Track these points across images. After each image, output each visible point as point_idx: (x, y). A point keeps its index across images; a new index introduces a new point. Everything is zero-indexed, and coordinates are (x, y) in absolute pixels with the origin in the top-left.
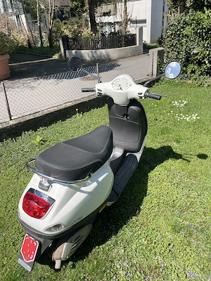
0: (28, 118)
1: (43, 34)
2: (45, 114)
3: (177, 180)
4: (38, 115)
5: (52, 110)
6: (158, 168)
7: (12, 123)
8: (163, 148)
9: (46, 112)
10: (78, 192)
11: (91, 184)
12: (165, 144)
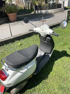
0: (17, 36)
1: (29, 5)
2: (23, 35)
3: (65, 66)
4: (20, 35)
5: (25, 33)
6: (59, 60)
7: (12, 38)
8: (63, 51)
9: (23, 34)
10: (19, 72)
11: (24, 69)
12: (64, 50)
